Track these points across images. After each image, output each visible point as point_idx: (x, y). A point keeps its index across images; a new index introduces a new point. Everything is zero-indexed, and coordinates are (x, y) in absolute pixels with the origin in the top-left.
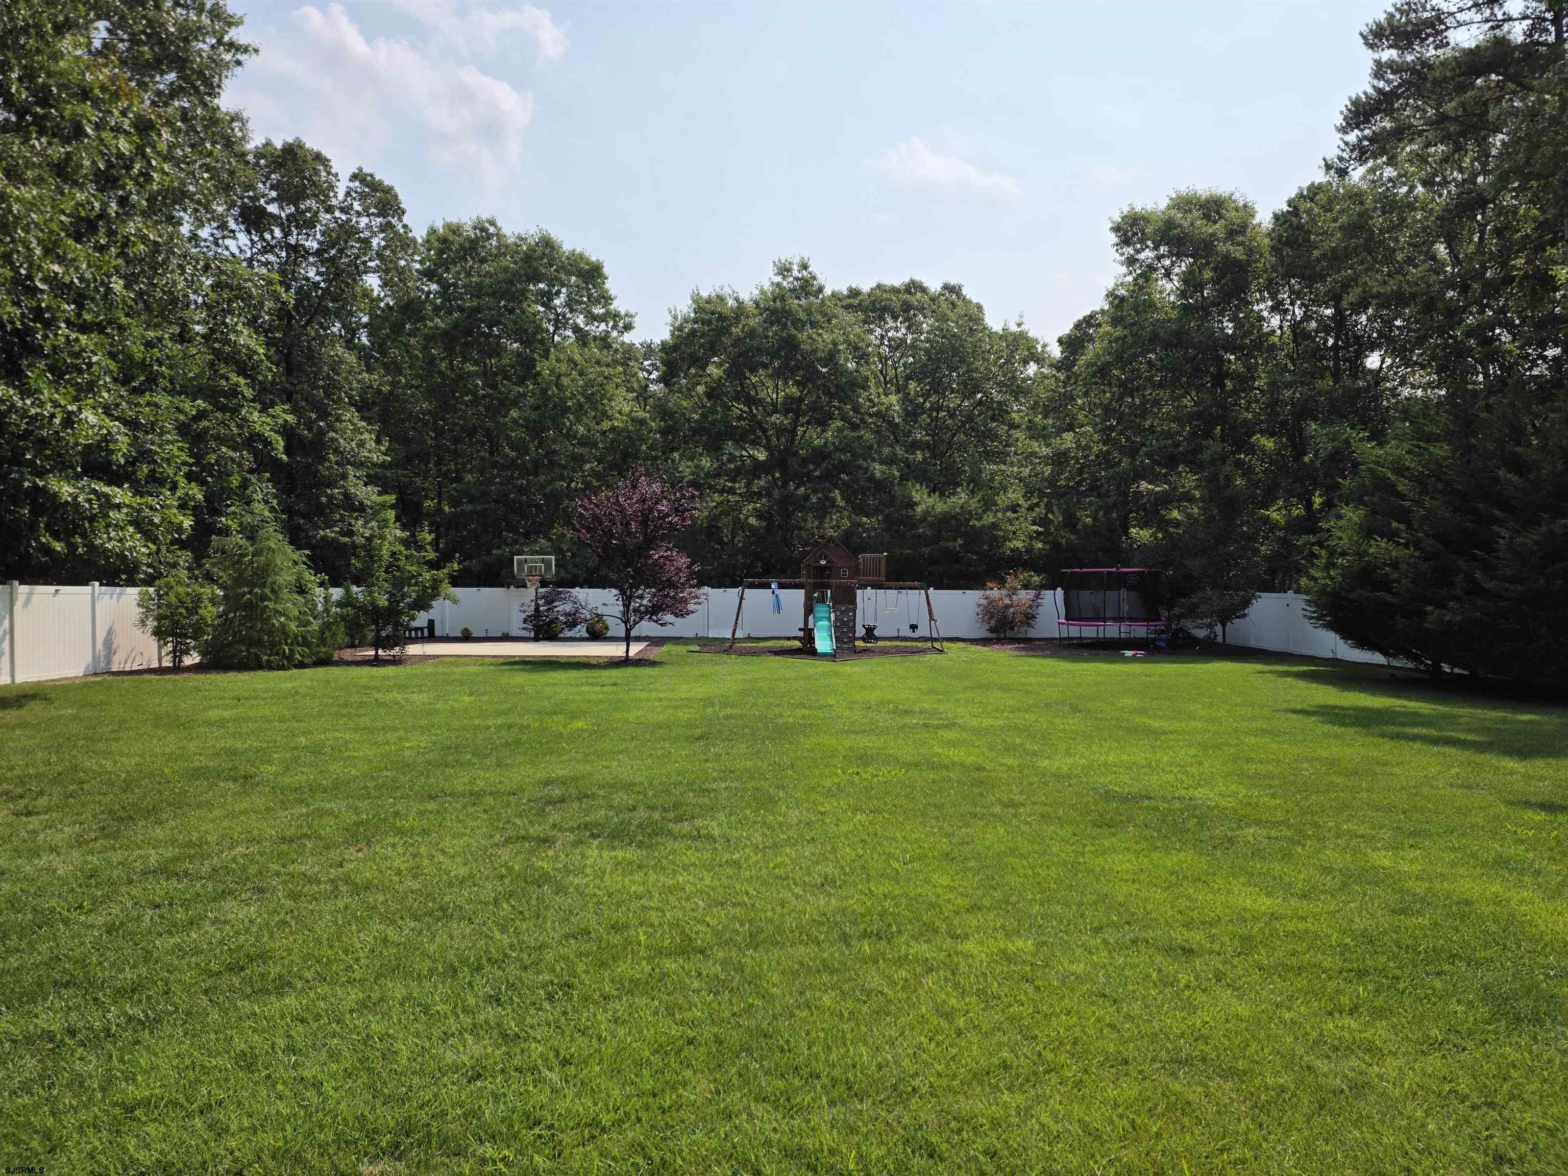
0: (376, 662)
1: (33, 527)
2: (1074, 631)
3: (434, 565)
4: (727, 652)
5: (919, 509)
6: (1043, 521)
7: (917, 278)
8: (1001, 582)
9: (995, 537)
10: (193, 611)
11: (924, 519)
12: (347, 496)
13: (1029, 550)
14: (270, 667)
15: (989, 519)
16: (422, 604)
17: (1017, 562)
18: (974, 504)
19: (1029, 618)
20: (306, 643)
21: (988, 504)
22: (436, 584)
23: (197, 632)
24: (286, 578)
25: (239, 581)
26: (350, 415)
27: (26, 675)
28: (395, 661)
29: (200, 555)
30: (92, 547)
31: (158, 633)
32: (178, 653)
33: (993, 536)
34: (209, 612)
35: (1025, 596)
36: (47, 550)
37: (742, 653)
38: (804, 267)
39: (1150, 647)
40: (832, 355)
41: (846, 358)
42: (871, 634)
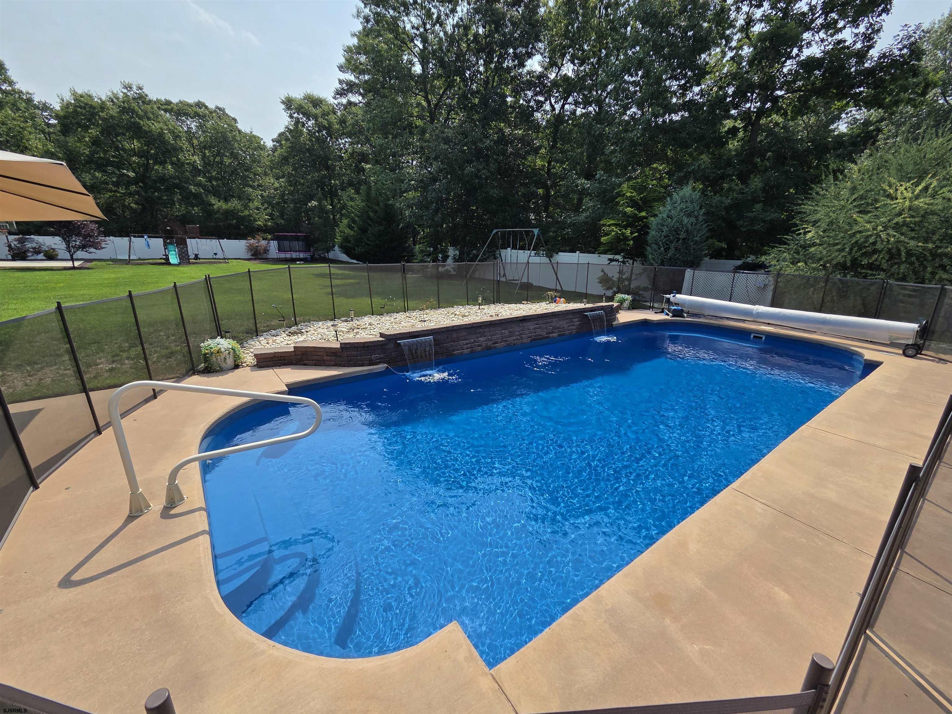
2: (283, 255)
4: (127, 264)
5: (215, 207)
6: (271, 215)
7: (202, 100)
8: (254, 238)
9: (251, 220)
11: (218, 211)
13: (265, 225)
15: (246, 213)
18: (239, 207)
19: (266, 251)
21: (246, 207)
33: (249, 219)
35: (264, 243)
37: (135, 264)
38: (141, 89)
39: (305, 260)
40: (161, 134)
41: (169, 137)
42: (196, 257)
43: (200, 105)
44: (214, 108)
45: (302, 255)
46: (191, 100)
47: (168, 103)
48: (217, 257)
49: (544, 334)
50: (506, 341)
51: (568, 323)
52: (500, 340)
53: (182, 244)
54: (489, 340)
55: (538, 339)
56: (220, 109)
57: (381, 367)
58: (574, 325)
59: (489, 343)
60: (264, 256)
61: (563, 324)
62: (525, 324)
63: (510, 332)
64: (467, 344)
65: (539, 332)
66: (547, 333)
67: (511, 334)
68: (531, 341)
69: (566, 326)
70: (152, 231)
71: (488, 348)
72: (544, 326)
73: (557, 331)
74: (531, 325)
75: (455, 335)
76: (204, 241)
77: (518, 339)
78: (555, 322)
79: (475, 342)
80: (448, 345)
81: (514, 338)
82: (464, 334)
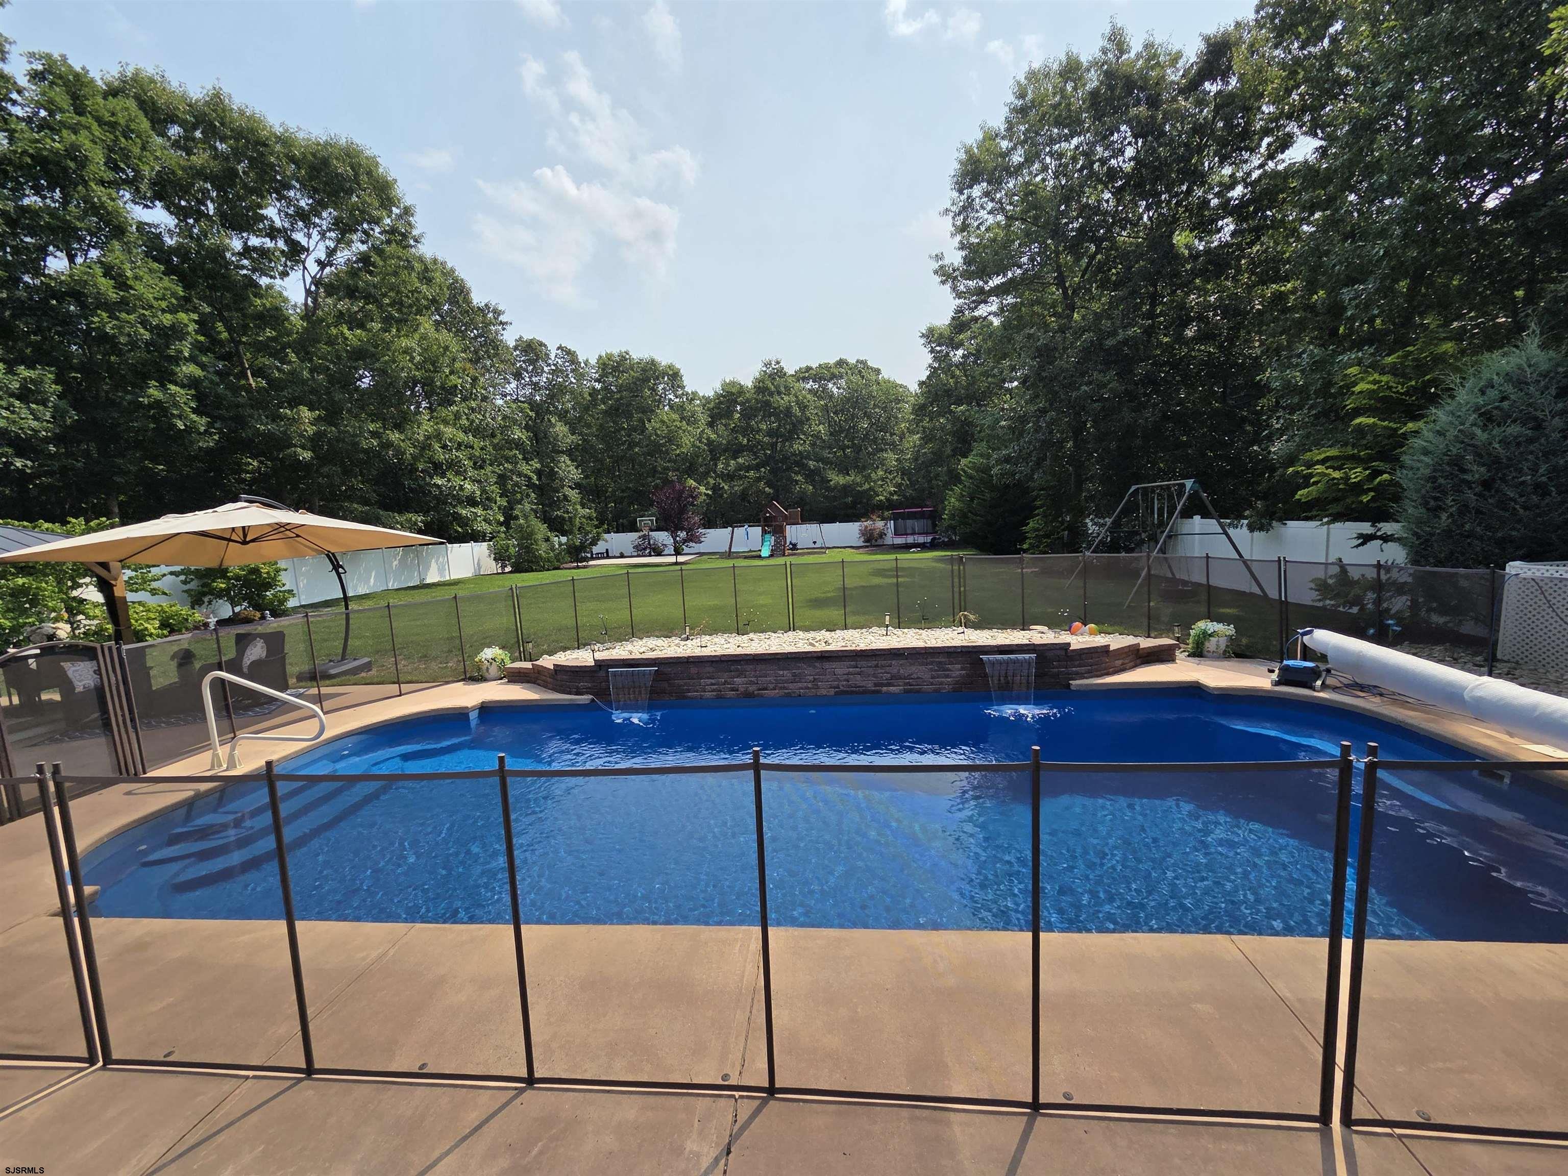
0: (578, 567)
1: (452, 523)
2: (899, 541)
3: (597, 527)
4: (725, 558)
5: (832, 483)
6: (899, 486)
7: (843, 357)
8: (869, 518)
9: (870, 496)
10: (507, 551)
11: (835, 487)
12: (565, 496)
13: (888, 501)
14: (536, 571)
15: (866, 486)
16: (594, 542)
17: (881, 507)
18: (858, 479)
19: (882, 535)
20: (549, 561)
21: (868, 478)
22: (598, 534)
23: (509, 559)
24: (539, 536)
25: (522, 538)
26: (564, 458)
27: (455, 576)
28: (585, 567)
29: (508, 527)
30: (473, 530)
31: (495, 559)
32: (503, 567)
33: (868, 495)
34: (513, 551)
35: (880, 524)
36: (457, 531)
38: (778, 363)
39: (923, 547)
40: (788, 409)
41: (796, 410)
42: (794, 547)
43: (841, 363)
44: (854, 362)
45: (921, 539)
46: (832, 361)
47: (808, 369)
48: (817, 545)
49: (870, 685)
50: (785, 688)
51: (931, 670)
52: (771, 686)
53: (779, 532)
54: (752, 683)
55: (852, 692)
56: (861, 362)
57: (585, 698)
58: (947, 676)
59: (752, 688)
60: (880, 542)
61: (919, 671)
62: (827, 665)
63: (794, 675)
64: (712, 684)
65: (858, 680)
66: (876, 685)
67: (796, 678)
68: (836, 693)
69: (927, 676)
70: (753, 520)
71: (748, 695)
72: (871, 671)
73: (901, 682)
74: (840, 669)
75: (693, 670)
76: (804, 527)
77: (807, 688)
78: (896, 667)
79: (725, 683)
80: (681, 682)
81: (800, 685)
82: (711, 669)
